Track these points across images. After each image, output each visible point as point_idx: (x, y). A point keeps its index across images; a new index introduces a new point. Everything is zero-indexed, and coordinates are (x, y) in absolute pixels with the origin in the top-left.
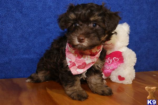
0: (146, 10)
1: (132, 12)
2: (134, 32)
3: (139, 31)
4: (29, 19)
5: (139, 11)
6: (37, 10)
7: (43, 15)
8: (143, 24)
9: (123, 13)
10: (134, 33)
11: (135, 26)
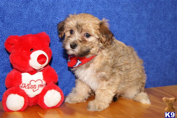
0: (145, 18)
1: (130, 20)
2: (132, 43)
3: (138, 42)
4: (12, 29)
5: (138, 19)
6: (22, 18)
7: (29, 24)
8: (142, 34)
9: (121, 22)
10: (132, 45)
11: (134, 36)
